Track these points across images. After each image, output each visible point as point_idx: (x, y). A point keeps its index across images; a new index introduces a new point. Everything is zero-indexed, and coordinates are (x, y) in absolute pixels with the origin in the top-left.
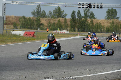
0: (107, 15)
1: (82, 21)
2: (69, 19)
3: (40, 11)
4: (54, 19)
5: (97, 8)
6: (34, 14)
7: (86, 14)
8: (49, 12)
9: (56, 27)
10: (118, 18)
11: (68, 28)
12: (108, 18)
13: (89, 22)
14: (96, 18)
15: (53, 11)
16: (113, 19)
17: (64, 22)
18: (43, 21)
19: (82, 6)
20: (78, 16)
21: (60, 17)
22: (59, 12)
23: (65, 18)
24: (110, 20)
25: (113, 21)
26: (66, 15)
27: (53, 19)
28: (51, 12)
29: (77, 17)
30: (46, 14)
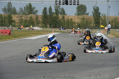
0: (77, 11)
1: (54, 17)
2: (41, 15)
3: (11, 7)
4: (26, 16)
5: (74, 4)
6: (5, 11)
7: (56, 10)
8: (20, 9)
9: (28, 23)
10: (87, 14)
11: (40, 25)
12: (79, 14)
13: (61, 18)
14: (66, 14)
15: (24, 7)
16: (82, 15)
17: (35, 19)
18: (15, 18)
19: (59, 3)
20: (50, 13)
21: (31, 13)
22: (30, 9)
23: (36, 14)
24: (80, 16)
25: (83, 17)
26: (37, 11)
27: (24, 15)
28: (22, 9)
29: (48, 13)
30: (16, 11)
